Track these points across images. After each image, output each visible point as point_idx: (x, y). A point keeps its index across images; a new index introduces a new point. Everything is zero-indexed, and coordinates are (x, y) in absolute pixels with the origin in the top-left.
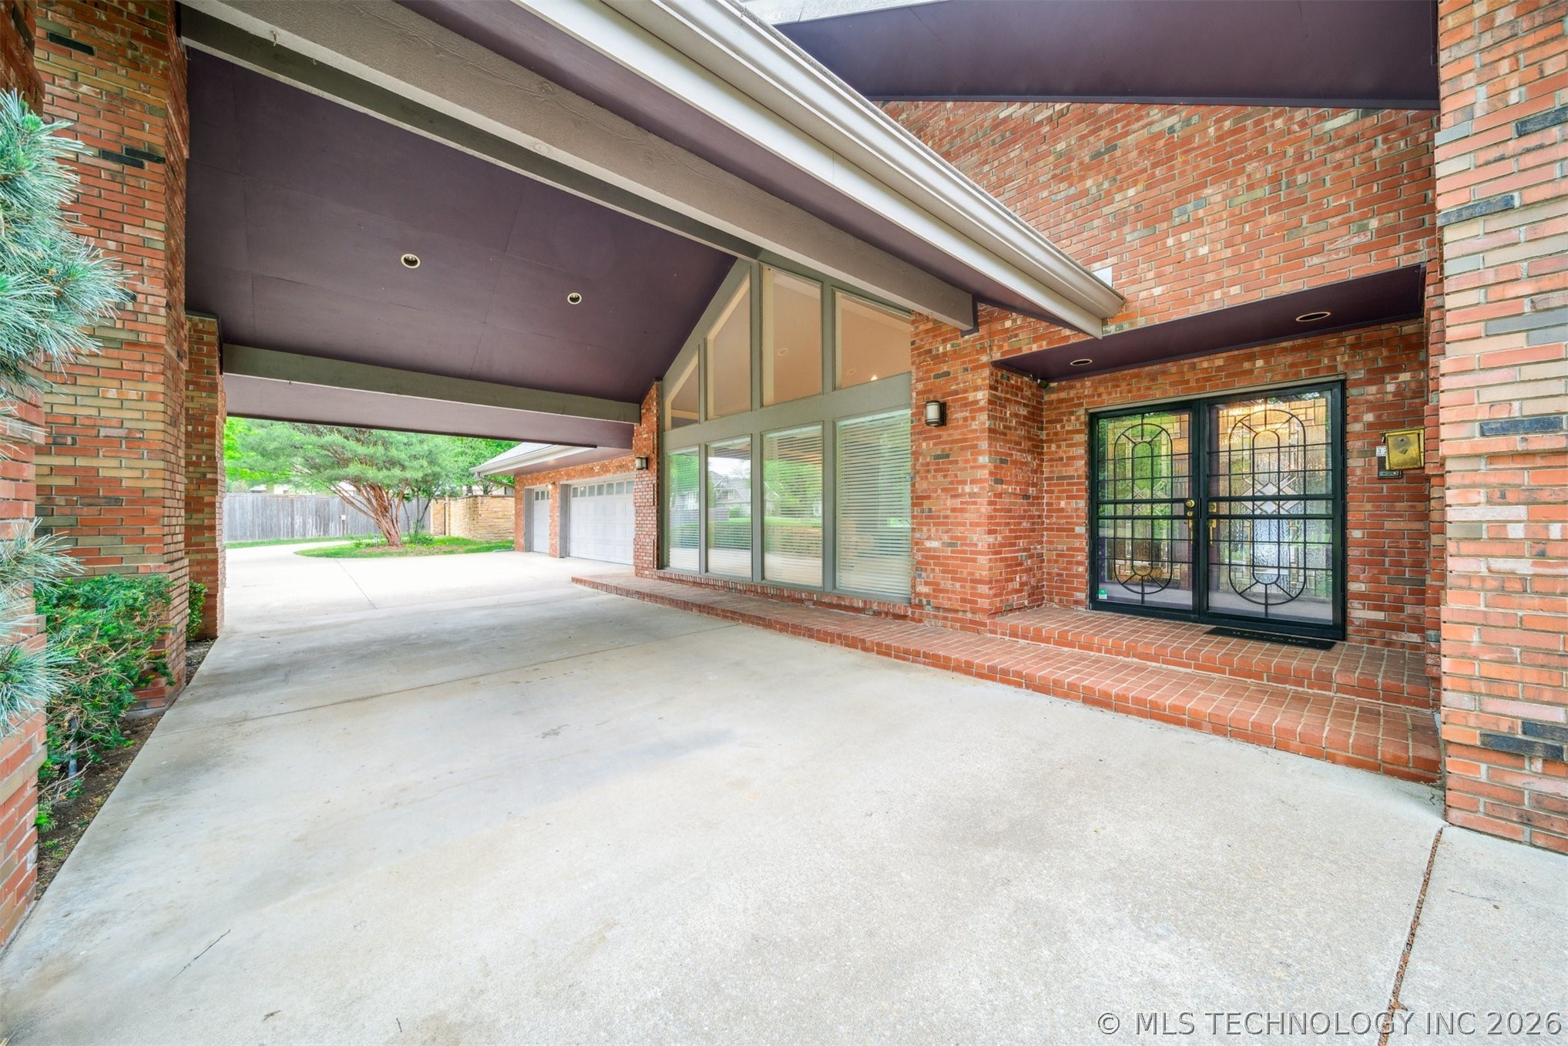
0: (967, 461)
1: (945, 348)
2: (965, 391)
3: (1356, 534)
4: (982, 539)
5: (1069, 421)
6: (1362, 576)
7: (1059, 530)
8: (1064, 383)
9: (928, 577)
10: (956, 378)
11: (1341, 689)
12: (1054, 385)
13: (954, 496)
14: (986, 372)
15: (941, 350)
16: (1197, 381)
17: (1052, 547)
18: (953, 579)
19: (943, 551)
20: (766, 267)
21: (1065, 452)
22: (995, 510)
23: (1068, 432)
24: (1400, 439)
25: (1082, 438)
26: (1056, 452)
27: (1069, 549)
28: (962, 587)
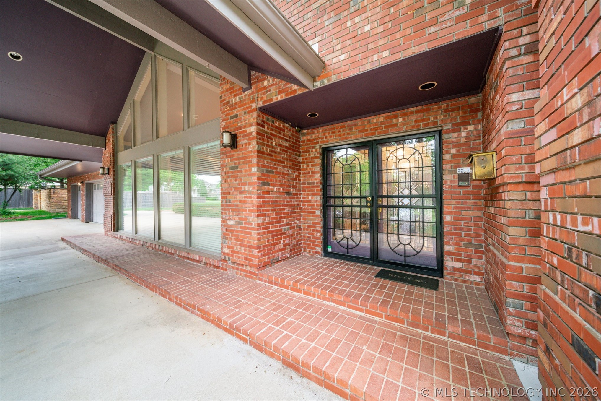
0: (246, 171)
1: (235, 100)
2: (245, 127)
3: (447, 218)
4: (254, 220)
5: (312, 151)
6: (451, 242)
7: (309, 212)
8: (310, 131)
9: (228, 243)
10: (241, 119)
11: (451, 336)
12: (305, 131)
13: (241, 193)
14: (255, 114)
15: (234, 101)
16: (371, 130)
17: (305, 221)
18: (241, 245)
19: (236, 227)
20: (160, 57)
21: (311, 169)
22: (263, 202)
23: (312, 158)
24: (482, 158)
25: (318, 161)
26: (307, 169)
27: (313, 223)
28: (245, 250)
